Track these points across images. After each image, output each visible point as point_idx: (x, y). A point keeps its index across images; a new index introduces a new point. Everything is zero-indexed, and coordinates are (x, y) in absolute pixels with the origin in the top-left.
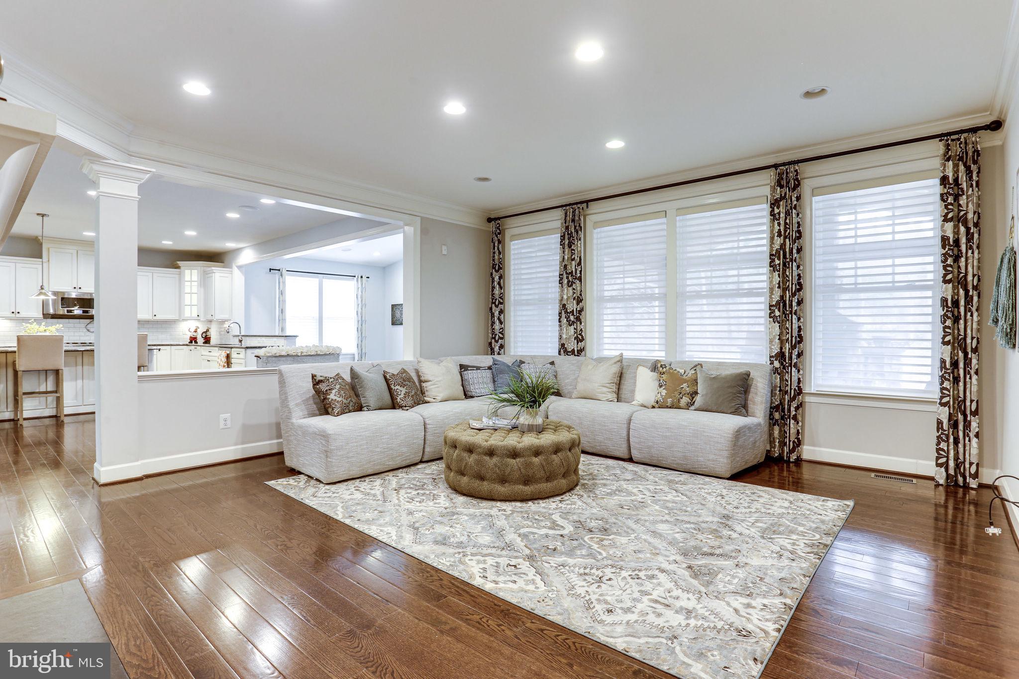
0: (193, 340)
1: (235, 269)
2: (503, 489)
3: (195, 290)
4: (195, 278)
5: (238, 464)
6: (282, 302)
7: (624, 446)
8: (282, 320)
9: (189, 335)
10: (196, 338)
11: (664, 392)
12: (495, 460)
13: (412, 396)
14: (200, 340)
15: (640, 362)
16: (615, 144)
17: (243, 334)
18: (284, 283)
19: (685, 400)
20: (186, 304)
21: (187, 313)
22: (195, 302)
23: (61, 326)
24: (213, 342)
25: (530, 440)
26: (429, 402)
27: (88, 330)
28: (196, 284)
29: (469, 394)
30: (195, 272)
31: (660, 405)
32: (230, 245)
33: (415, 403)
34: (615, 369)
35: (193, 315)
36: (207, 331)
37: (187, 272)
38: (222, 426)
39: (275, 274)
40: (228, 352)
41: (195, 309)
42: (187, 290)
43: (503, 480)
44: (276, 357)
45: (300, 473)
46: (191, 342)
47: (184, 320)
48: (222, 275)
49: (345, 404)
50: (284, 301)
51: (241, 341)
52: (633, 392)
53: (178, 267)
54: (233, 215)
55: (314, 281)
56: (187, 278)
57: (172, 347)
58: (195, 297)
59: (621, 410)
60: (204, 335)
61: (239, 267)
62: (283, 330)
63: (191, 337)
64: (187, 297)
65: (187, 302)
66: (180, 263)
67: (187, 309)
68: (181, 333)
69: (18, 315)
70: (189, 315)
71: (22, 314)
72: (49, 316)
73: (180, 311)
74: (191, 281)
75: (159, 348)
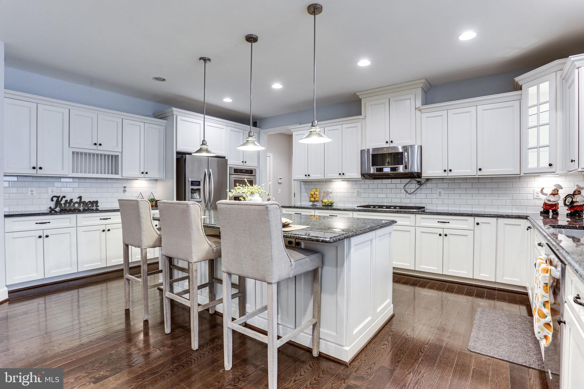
3: (545, 118)
4: (545, 96)
14: (563, 212)
20: (530, 146)
21: (532, 164)
22: (545, 140)
27: (406, 191)
28: (545, 107)
30: (544, 86)
35: (541, 165)
37: (532, 90)
41: (545, 153)
42: (532, 121)
47: (529, 175)
53: (520, 88)
56: (532, 100)
57: (500, 220)
58: (545, 131)
63: (545, 204)
64: (532, 134)
65: (532, 142)
66: (521, 79)
67: (532, 154)
68: (531, 197)
69: (344, 177)
70: (535, 165)
71: (347, 176)
72: (366, 176)
73: (521, 160)
74: (538, 105)
75: (478, 220)
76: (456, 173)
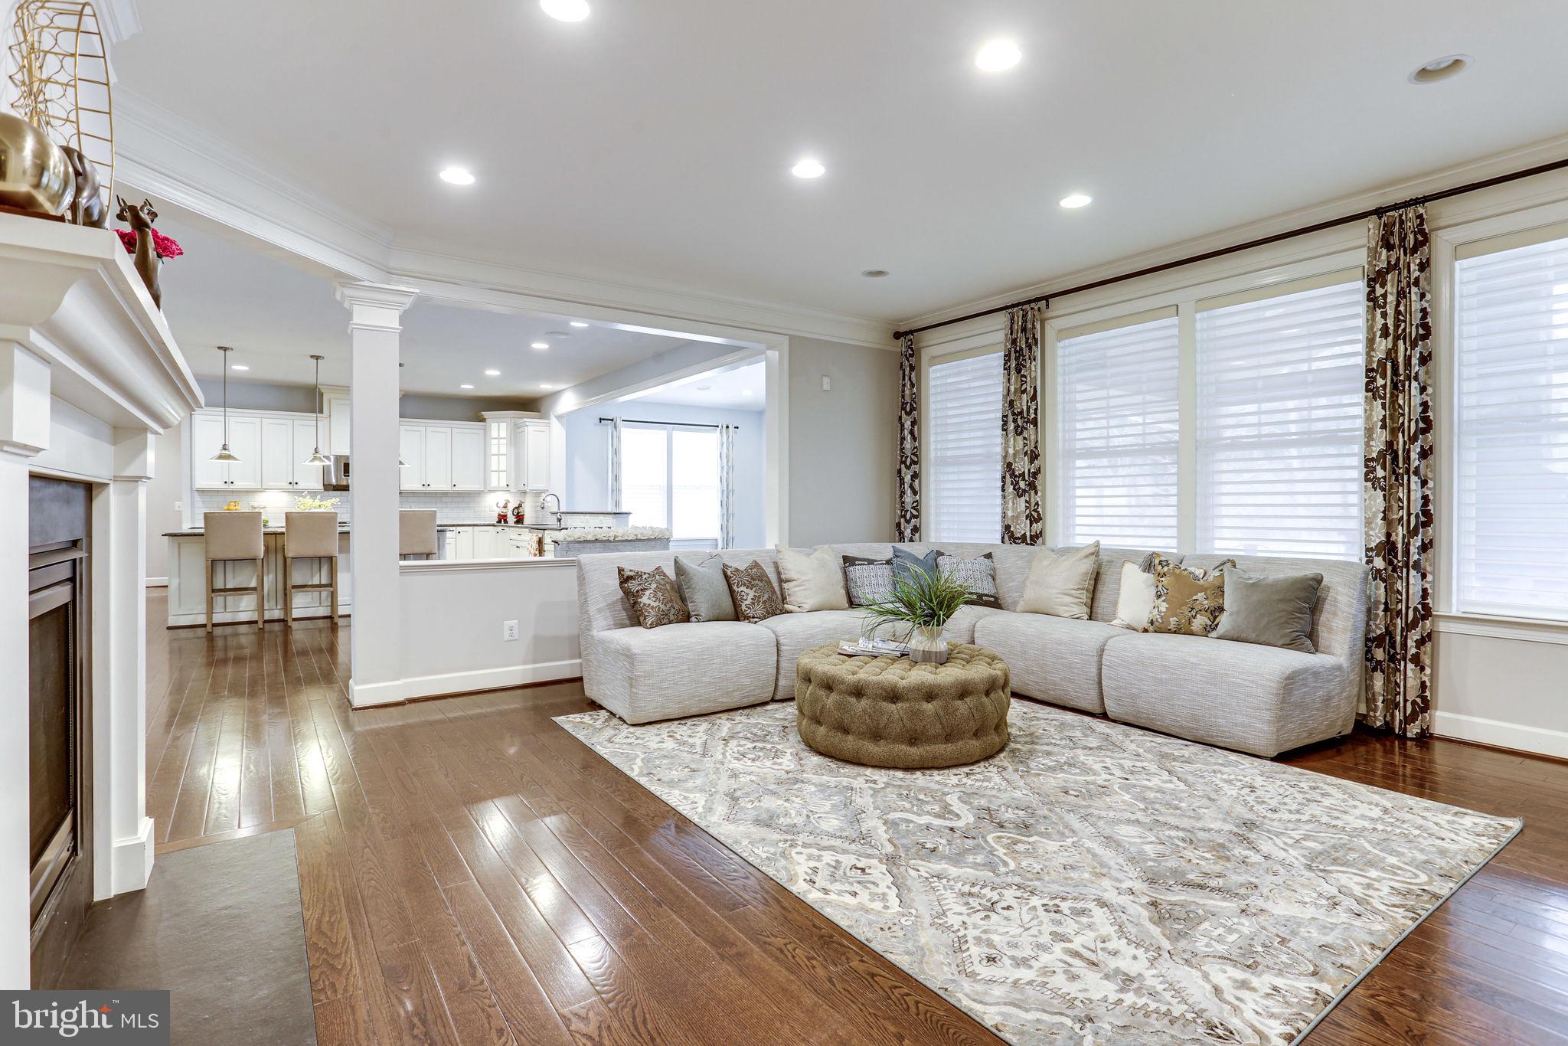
0: (502, 518)
1: (553, 420)
2: (876, 749)
3: (503, 450)
4: (503, 434)
5: (529, 691)
6: (617, 465)
7: (1093, 693)
8: (617, 491)
9: (497, 511)
10: (506, 516)
11: (1164, 606)
12: (864, 703)
13: (764, 602)
14: (511, 519)
15: (1127, 556)
16: (1076, 201)
17: (563, 509)
18: (619, 438)
19: (1200, 621)
20: (492, 469)
21: (494, 483)
22: (503, 467)
23: (338, 500)
24: (527, 520)
25: (922, 675)
26: (791, 612)
28: (504, 441)
29: (856, 601)
30: (503, 425)
31: (1156, 627)
32: (546, 387)
33: (768, 612)
34: (1087, 566)
35: (502, 485)
36: (520, 506)
37: (494, 426)
38: (507, 636)
39: (607, 425)
40: (541, 536)
41: (503, 475)
42: (494, 450)
43: (876, 736)
44: (580, 542)
45: (601, 707)
46: (500, 521)
47: (491, 491)
48: (536, 428)
49: (663, 611)
50: (619, 464)
51: (559, 520)
52: (1115, 604)
53: (483, 420)
54: (540, 346)
55: (659, 435)
56: (494, 434)
57: (475, 527)
58: (503, 459)
59: (1093, 633)
60: (516, 511)
61: (559, 417)
62: (617, 504)
63: (499, 515)
64: (494, 459)
65: (494, 467)
66: (485, 414)
67: (494, 476)
68: (487, 510)
69: (296, 487)
70: (496, 485)
71: (301, 486)
72: (328, 487)
73: (486, 480)
74: (499, 438)
75: (459, 529)
76: (433, 488)
